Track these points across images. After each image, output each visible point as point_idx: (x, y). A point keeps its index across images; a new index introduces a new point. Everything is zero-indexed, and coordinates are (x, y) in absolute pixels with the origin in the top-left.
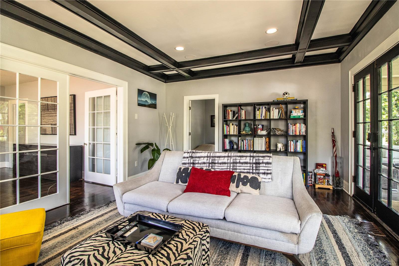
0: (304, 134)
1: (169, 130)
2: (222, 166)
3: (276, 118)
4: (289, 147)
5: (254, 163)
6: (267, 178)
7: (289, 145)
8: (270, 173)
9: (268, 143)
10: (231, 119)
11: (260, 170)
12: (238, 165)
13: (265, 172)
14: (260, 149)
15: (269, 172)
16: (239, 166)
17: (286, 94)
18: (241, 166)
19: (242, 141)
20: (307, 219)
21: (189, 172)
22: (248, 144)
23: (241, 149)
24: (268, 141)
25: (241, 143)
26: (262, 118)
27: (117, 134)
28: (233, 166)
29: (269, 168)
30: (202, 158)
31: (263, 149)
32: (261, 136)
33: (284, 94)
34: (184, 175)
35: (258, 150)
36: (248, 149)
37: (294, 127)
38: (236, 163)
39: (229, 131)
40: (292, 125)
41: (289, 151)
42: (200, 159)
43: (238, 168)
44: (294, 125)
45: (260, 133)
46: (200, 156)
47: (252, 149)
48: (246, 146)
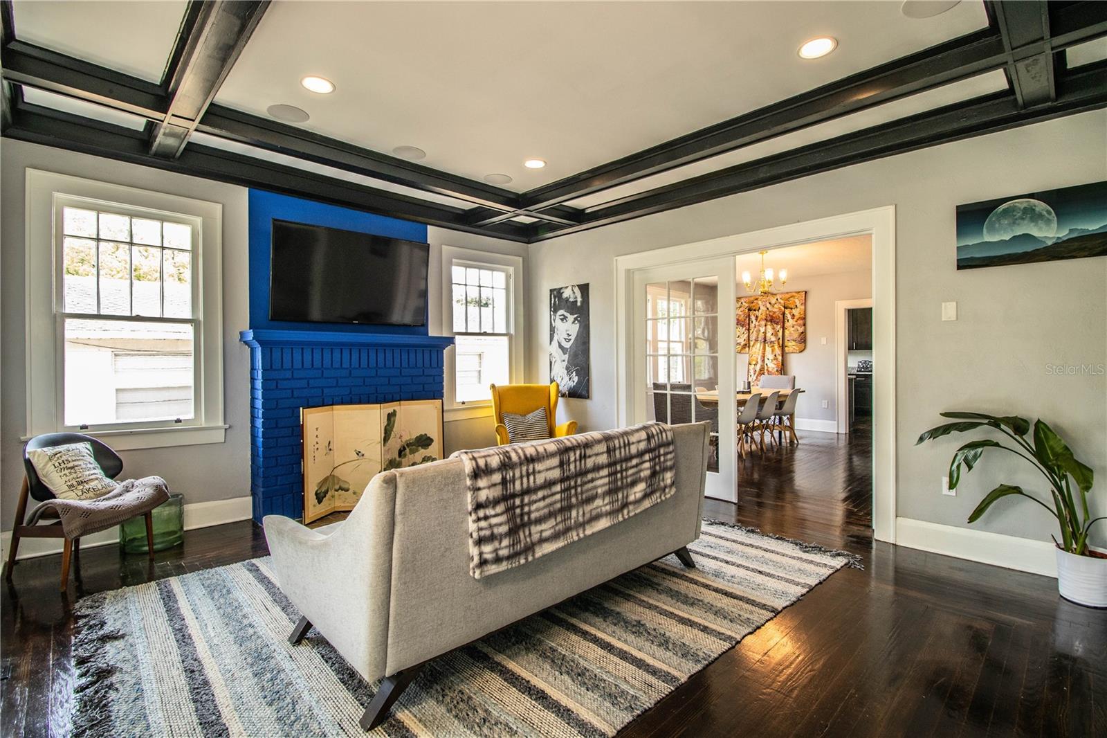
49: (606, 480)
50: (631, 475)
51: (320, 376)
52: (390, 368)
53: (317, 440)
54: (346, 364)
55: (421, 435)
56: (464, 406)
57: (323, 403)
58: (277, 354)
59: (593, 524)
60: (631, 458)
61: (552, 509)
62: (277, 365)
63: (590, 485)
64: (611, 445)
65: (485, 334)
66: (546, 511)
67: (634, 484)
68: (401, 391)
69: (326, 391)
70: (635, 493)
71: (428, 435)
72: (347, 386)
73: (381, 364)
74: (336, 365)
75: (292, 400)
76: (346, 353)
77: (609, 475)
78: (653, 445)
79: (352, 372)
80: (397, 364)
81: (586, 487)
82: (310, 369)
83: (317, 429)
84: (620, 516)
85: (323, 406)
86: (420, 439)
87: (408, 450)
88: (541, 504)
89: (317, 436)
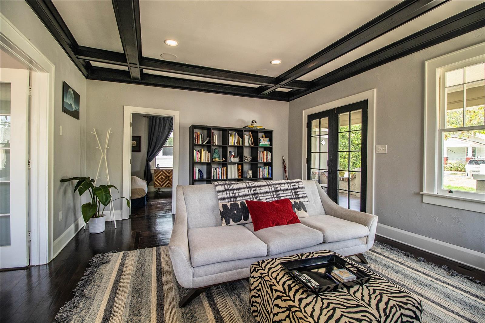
0: (270, 161)
1: (102, 155)
2: (265, 196)
3: (247, 145)
4: (259, 173)
5: (293, 189)
6: (305, 201)
7: (259, 172)
8: (307, 197)
9: (240, 170)
10: (200, 143)
11: (299, 195)
12: (280, 192)
13: (302, 196)
14: (233, 178)
15: (305, 195)
16: (282, 194)
17: (255, 122)
18: (283, 194)
19: (215, 169)
20: (371, 223)
21: (240, 207)
22: (221, 172)
23: (213, 178)
24: (240, 168)
25: (214, 171)
26: (235, 145)
27: (29, 162)
28: (276, 194)
29: (304, 192)
30: (243, 190)
31: (236, 177)
32: (234, 163)
33: (252, 122)
34: (235, 212)
35: (231, 178)
36: (221, 178)
37: (262, 154)
38: (278, 191)
39: (200, 158)
40: (261, 152)
41: (259, 177)
42: (240, 191)
43: (281, 195)
44: (262, 153)
45: (234, 160)
46: (238, 188)
47: (225, 178)
48: (219, 174)
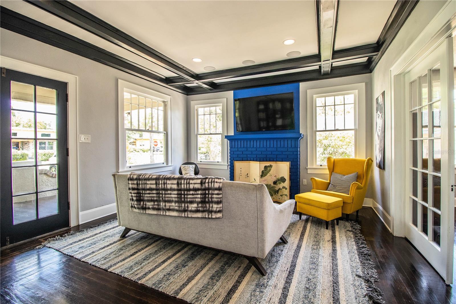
49: (176, 196)
50: (189, 198)
51: (246, 150)
52: (272, 148)
53: (241, 172)
54: (255, 146)
55: (282, 177)
56: (321, 167)
57: (247, 160)
58: (233, 143)
59: (170, 211)
60: (190, 190)
61: (152, 198)
62: (233, 146)
63: (169, 196)
64: (180, 181)
65: (337, 130)
66: (150, 198)
67: (191, 202)
68: (277, 157)
69: (248, 155)
70: (192, 207)
71: (285, 177)
72: (255, 154)
73: (268, 146)
74: (252, 146)
75: (238, 158)
76: (255, 142)
77: (177, 194)
78: (203, 187)
79: (257, 149)
80: (275, 146)
81: (167, 196)
82: (243, 148)
83: (241, 169)
84: (183, 214)
85: (247, 161)
86: (282, 178)
87: (278, 182)
88: (148, 195)
89: (241, 171)
